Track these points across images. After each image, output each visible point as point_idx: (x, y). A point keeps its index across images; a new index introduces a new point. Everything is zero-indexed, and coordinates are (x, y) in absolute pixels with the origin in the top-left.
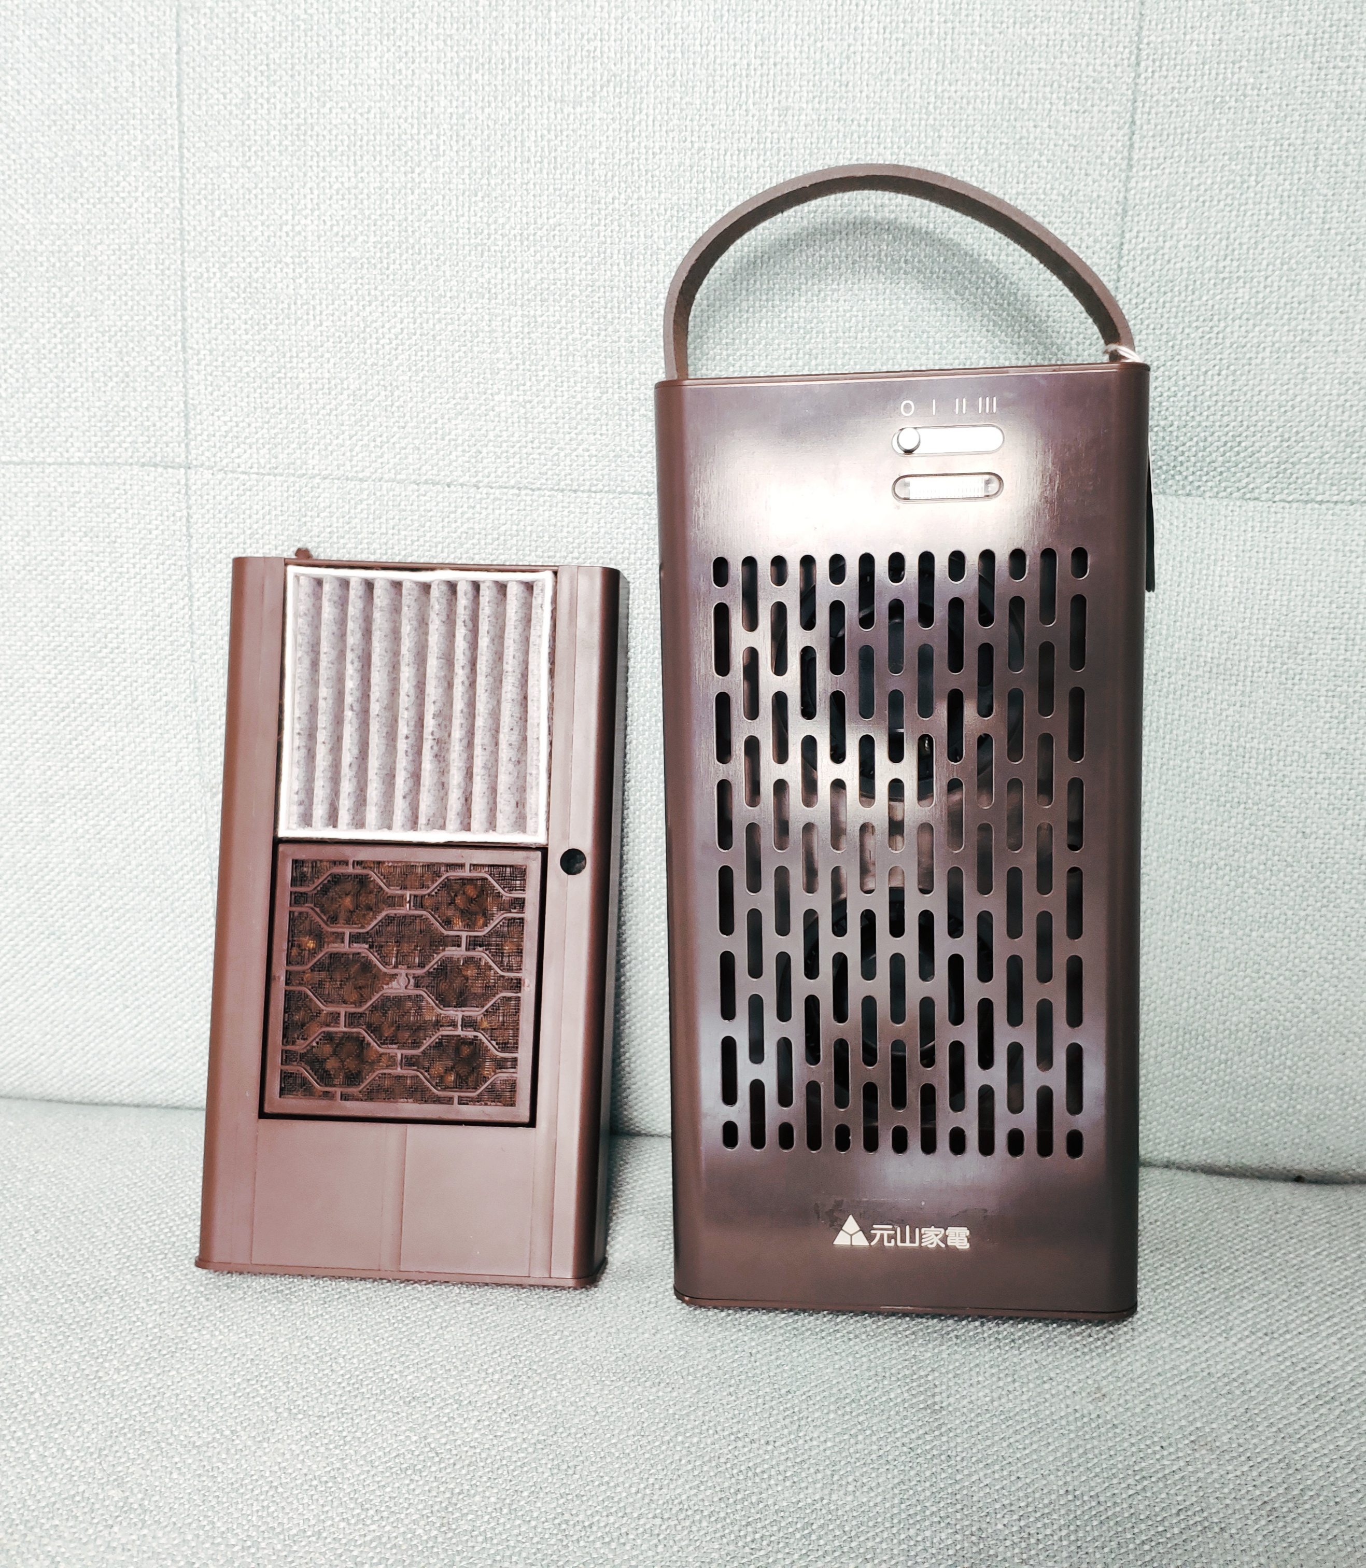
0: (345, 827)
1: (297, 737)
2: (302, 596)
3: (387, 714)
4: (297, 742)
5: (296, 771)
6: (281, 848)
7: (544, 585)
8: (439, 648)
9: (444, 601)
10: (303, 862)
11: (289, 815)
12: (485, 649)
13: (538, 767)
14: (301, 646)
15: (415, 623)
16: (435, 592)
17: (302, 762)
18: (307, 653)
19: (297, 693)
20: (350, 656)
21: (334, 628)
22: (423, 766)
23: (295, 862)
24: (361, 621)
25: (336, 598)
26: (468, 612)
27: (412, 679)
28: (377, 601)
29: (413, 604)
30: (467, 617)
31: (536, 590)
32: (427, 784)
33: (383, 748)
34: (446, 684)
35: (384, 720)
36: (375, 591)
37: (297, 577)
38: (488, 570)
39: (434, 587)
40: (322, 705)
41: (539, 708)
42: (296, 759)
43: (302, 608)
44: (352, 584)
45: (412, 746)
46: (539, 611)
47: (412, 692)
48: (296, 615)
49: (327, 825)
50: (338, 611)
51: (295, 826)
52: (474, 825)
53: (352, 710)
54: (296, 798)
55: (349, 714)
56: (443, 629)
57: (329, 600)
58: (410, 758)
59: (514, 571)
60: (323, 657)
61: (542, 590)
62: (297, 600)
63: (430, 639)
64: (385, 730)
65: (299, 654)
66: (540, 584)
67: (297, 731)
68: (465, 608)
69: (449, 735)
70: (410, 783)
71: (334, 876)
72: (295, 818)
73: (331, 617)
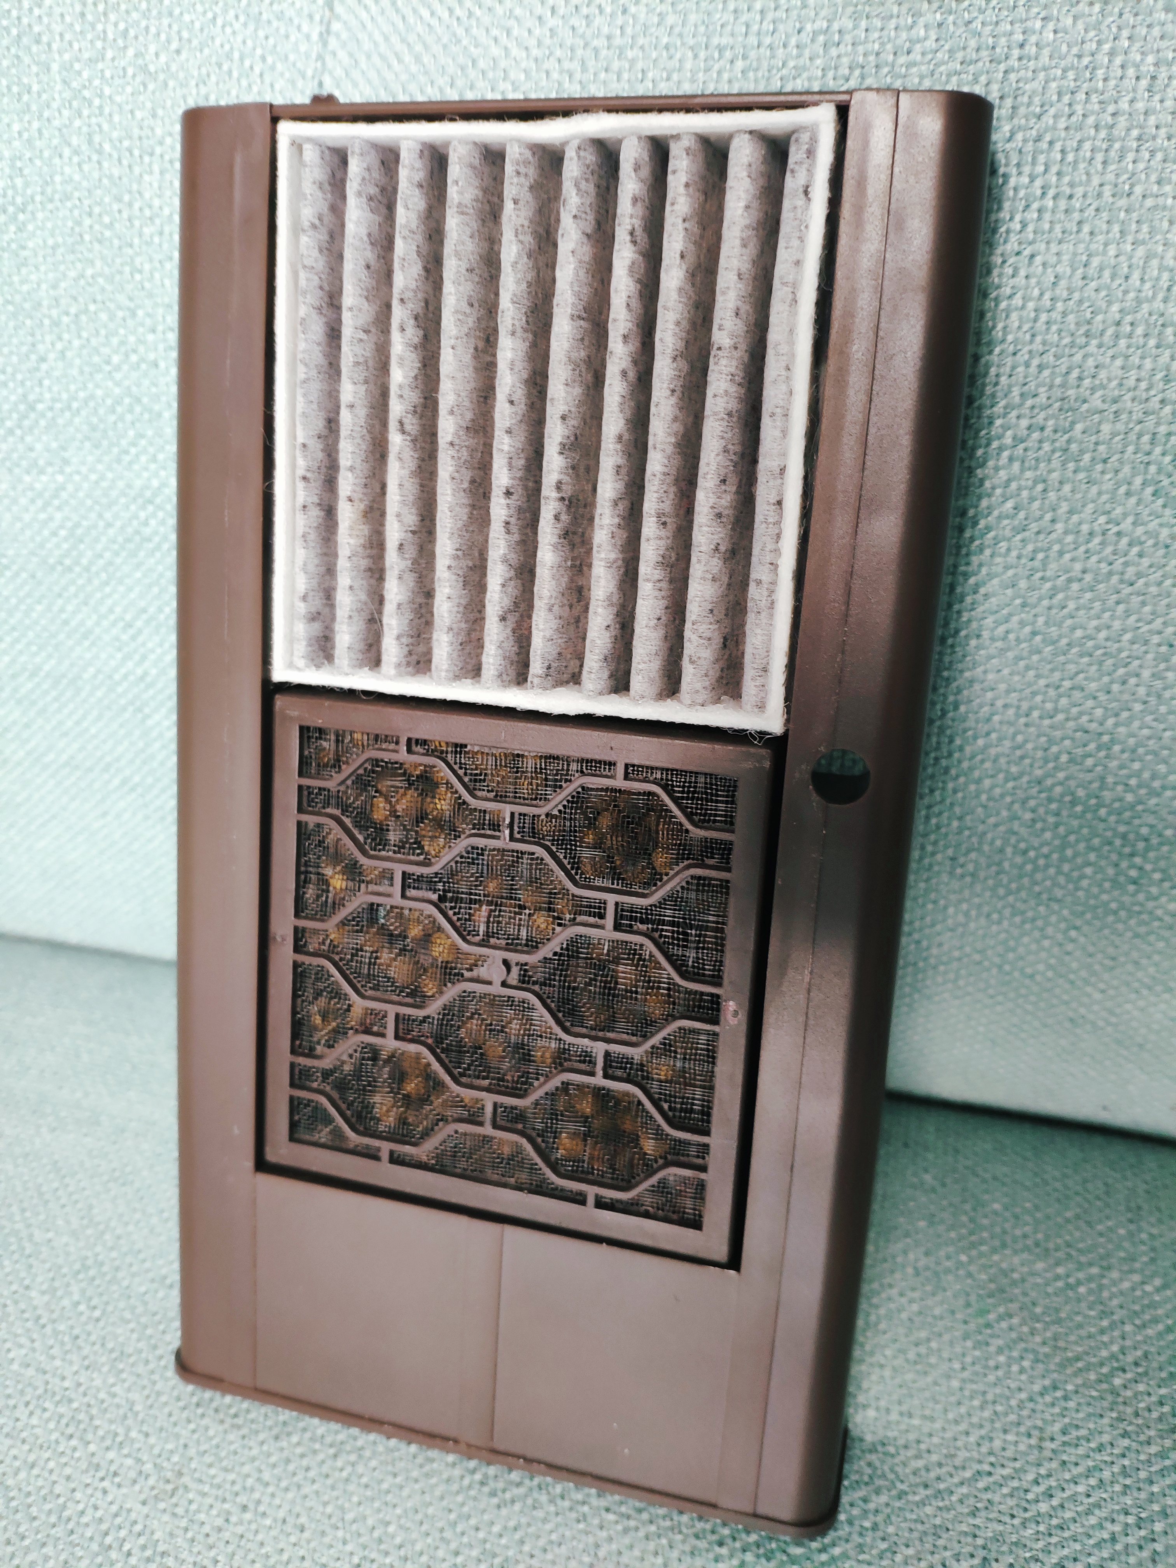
0: (393, 672)
1: (300, 485)
2: (308, 188)
3: (471, 442)
4: (302, 496)
5: (301, 554)
6: (280, 702)
7: (814, 141)
8: (577, 295)
9: (591, 188)
10: (321, 731)
11: (291, 640)
12: (674, 295)
13: (774, 566)
14: (304, 293)
15: (528, 239)
16: (572, 169)
17: (313, 536)
18: (319, 309)
19: (299, 392)
20: (399, 314)
21: (370, 255)
22: (539, 554)
23: (304, 730)
24: (419, 238)
25: (373, 190)
26: (640, 210)
27: (520, 365)
28: (453, 193)
29: (526, 196)
30: (637, 223)
31: (795, 155)
32: (546, 593)
33: (464, 513)
34: (590, 377)
35: (465, 454)
36: (450, 169)
37: (297, 146)
38: (689, 110)
39: (570, 154)
40: (346, 418)
41: (785, 433)
42: (300, 530)
43: (308, 213)
44: (403, 155)
45: (520, 510)
46: (800, 202)
47: (520, 394)
48: (296, 229)
49: (361, 666)
50: (377, 219)
51: (301, 663)
52: (637, 681)
53: (403, 432)
54: (302, 608)
55: (396, 440)
56: (586, 251)
57: (359, 194)
58: (516, 537)
59: (748, 108)
60: (347, 318)
61: (811, 153)
62: (297, 194)
63: (558, 274)
64: (467, 475)
65: (303, 311)
66: (805, 137)
67: (300, 472)
68: (635, 200)
69: (595, 490)
70: (513, 589)
71: (376, 762)
72: (301, 648)
73: (363, 232)
